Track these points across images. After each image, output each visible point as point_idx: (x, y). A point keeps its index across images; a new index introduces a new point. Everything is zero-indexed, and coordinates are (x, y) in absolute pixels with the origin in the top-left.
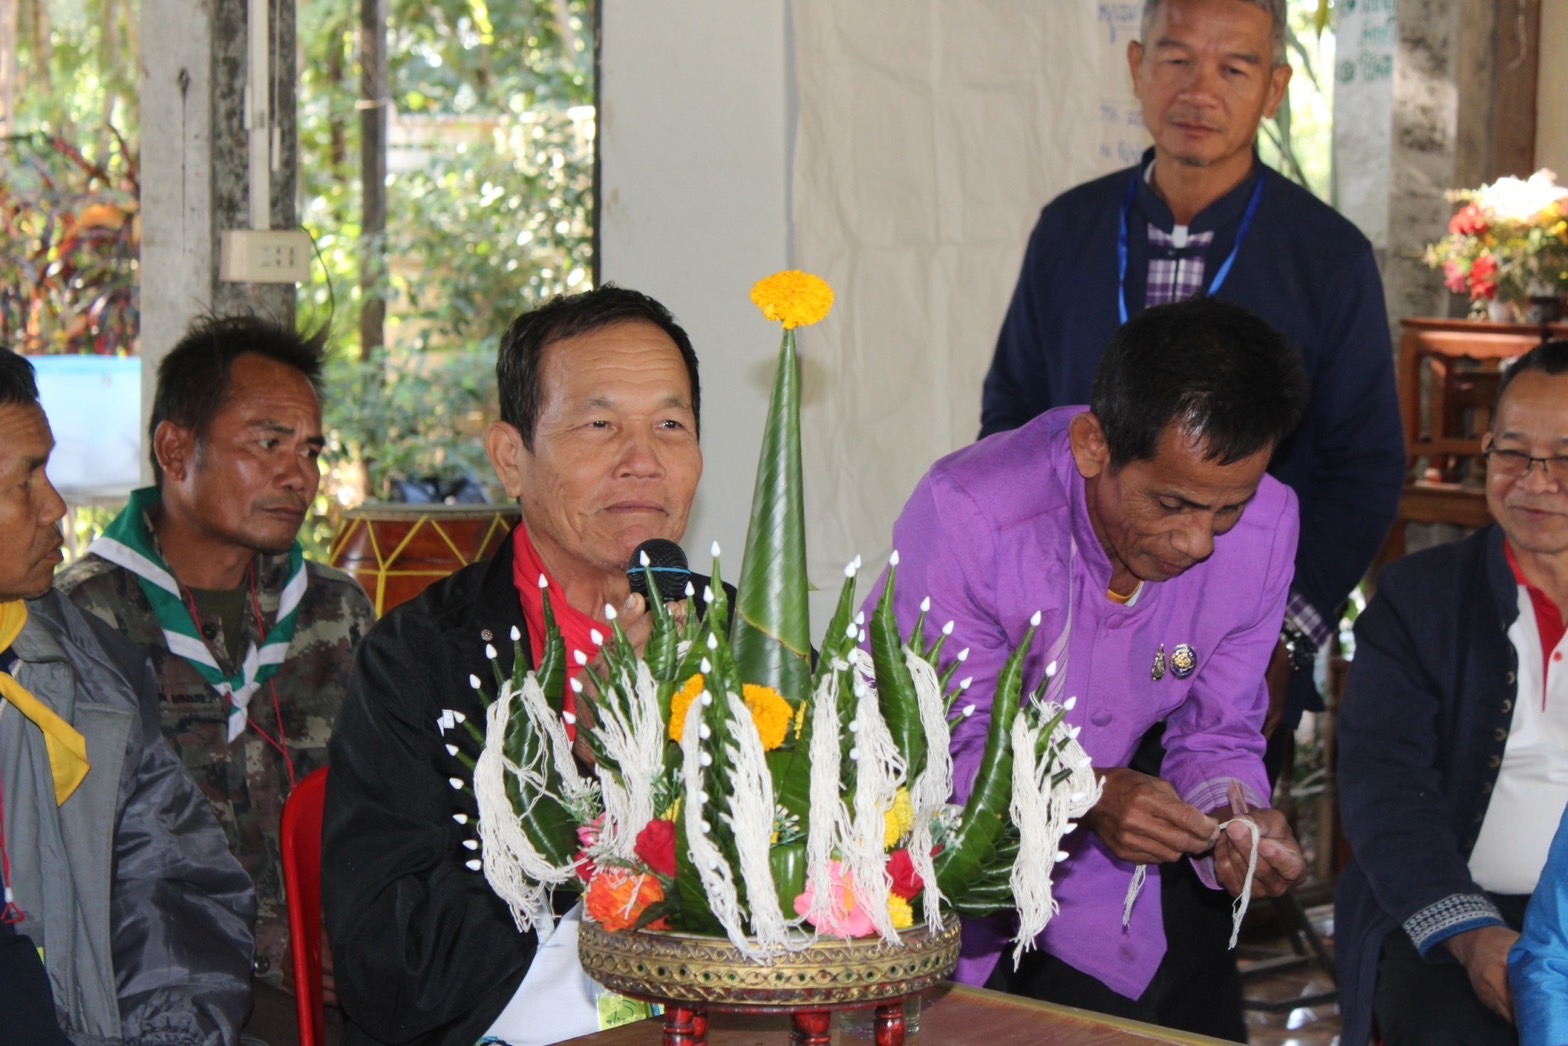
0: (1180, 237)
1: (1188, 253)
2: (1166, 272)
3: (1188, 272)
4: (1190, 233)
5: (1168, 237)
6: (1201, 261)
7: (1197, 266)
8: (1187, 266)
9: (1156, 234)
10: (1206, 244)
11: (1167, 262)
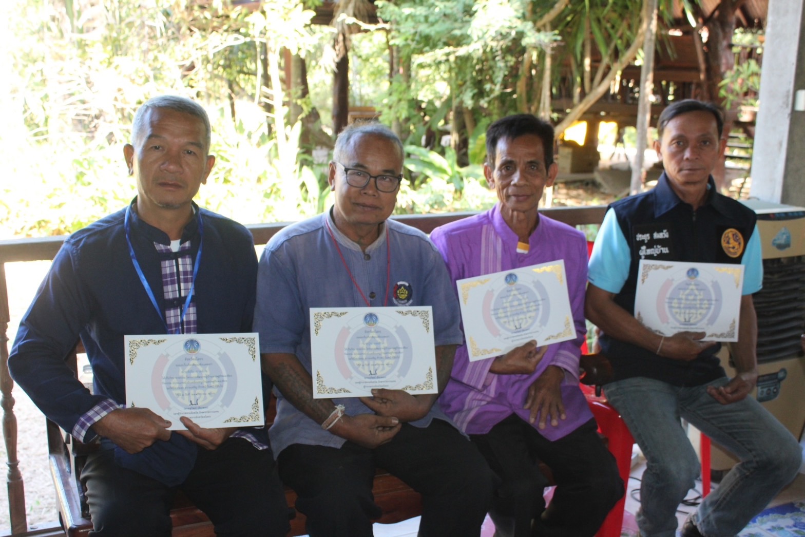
5: (169, 247)
6: (189, 257)
8: (182, 261)
11: (171, 261)
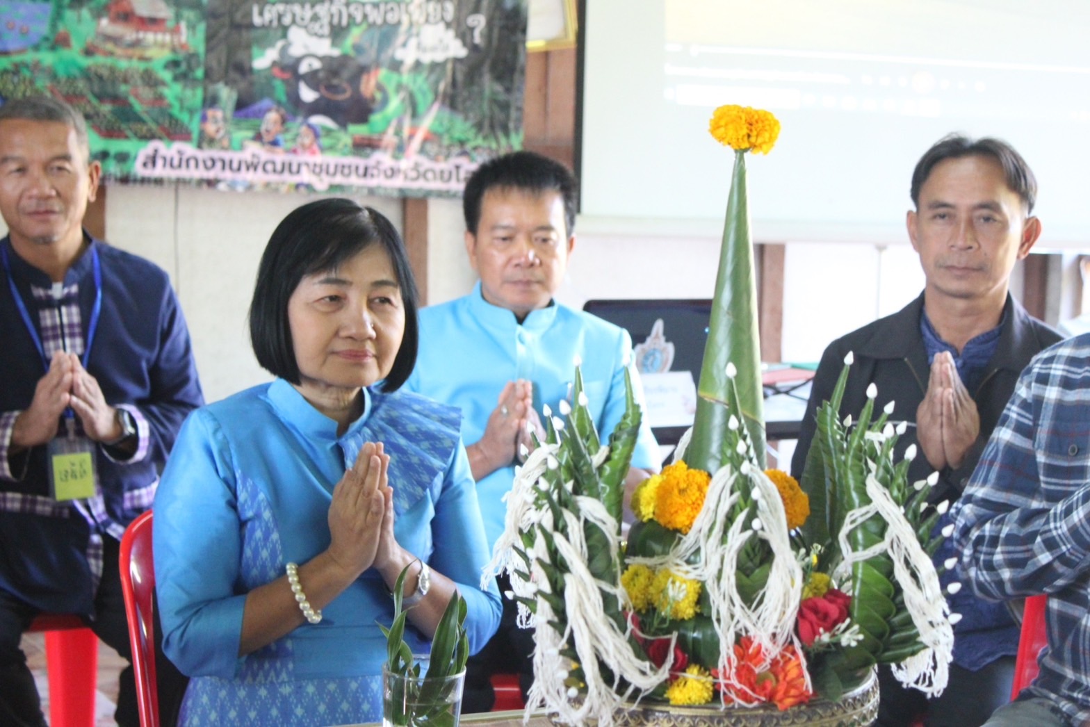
0: (58, 291)
1: (67, 300)
2: (53, 317)
3: (69, 315)
4: (64, 286)
7: (75, 310)
9: (39, 292)
10: (75, 294)
